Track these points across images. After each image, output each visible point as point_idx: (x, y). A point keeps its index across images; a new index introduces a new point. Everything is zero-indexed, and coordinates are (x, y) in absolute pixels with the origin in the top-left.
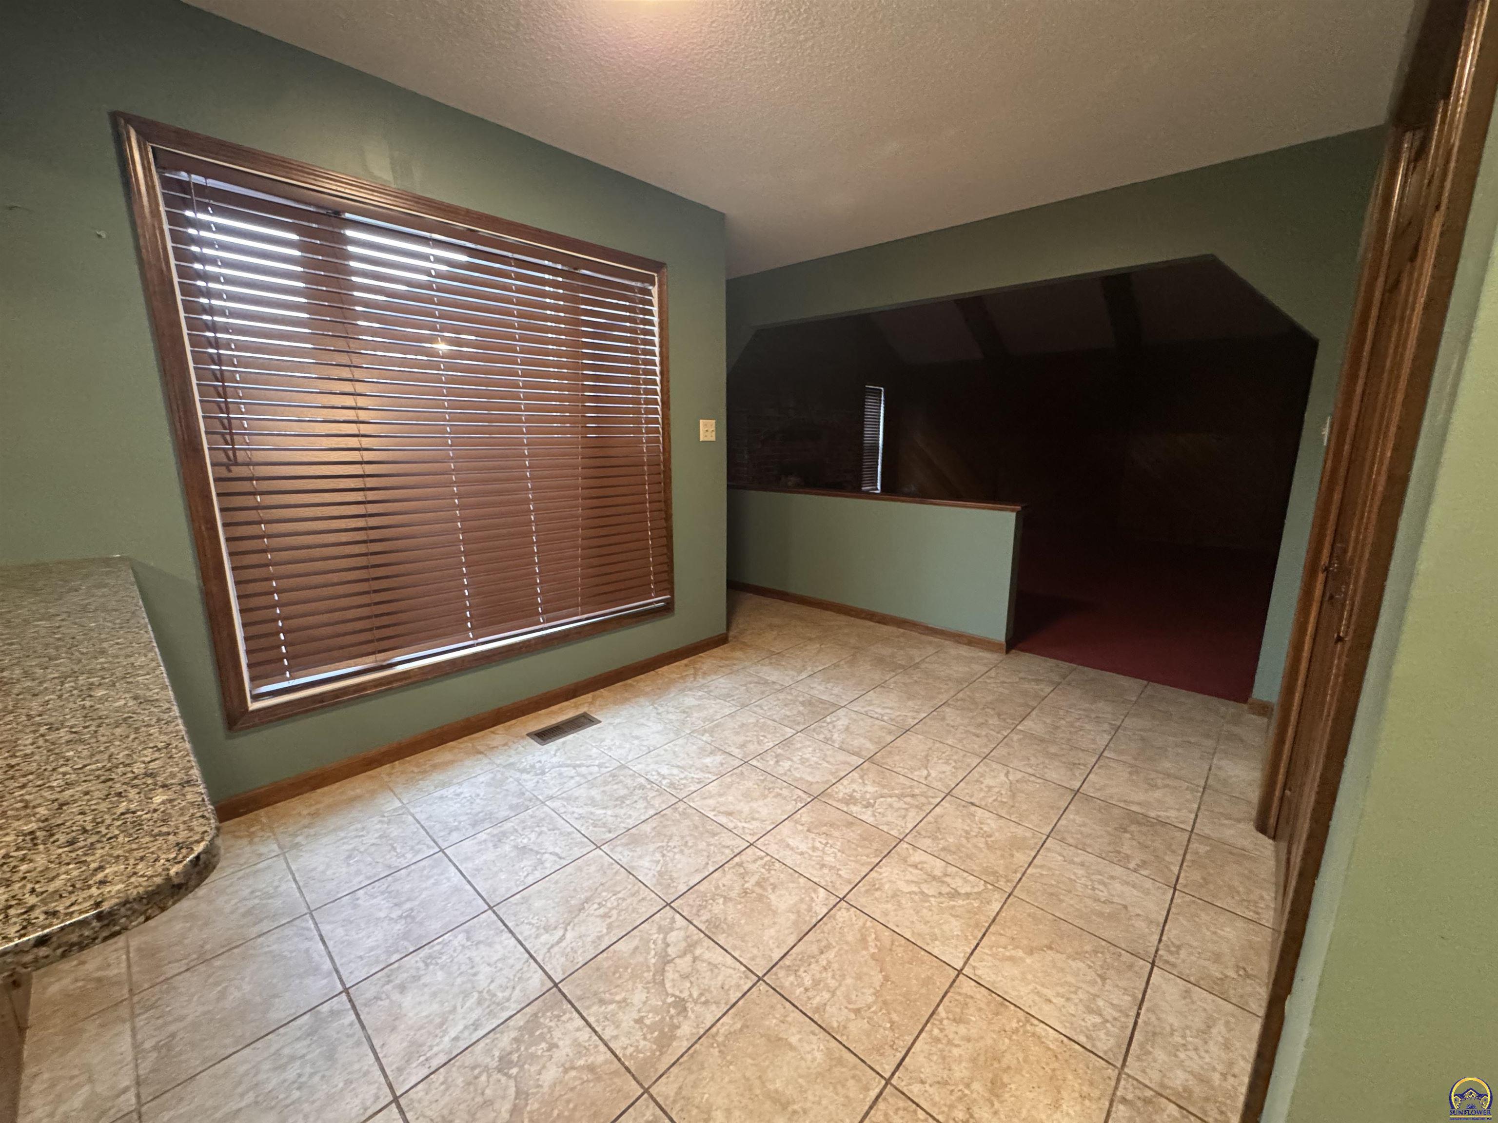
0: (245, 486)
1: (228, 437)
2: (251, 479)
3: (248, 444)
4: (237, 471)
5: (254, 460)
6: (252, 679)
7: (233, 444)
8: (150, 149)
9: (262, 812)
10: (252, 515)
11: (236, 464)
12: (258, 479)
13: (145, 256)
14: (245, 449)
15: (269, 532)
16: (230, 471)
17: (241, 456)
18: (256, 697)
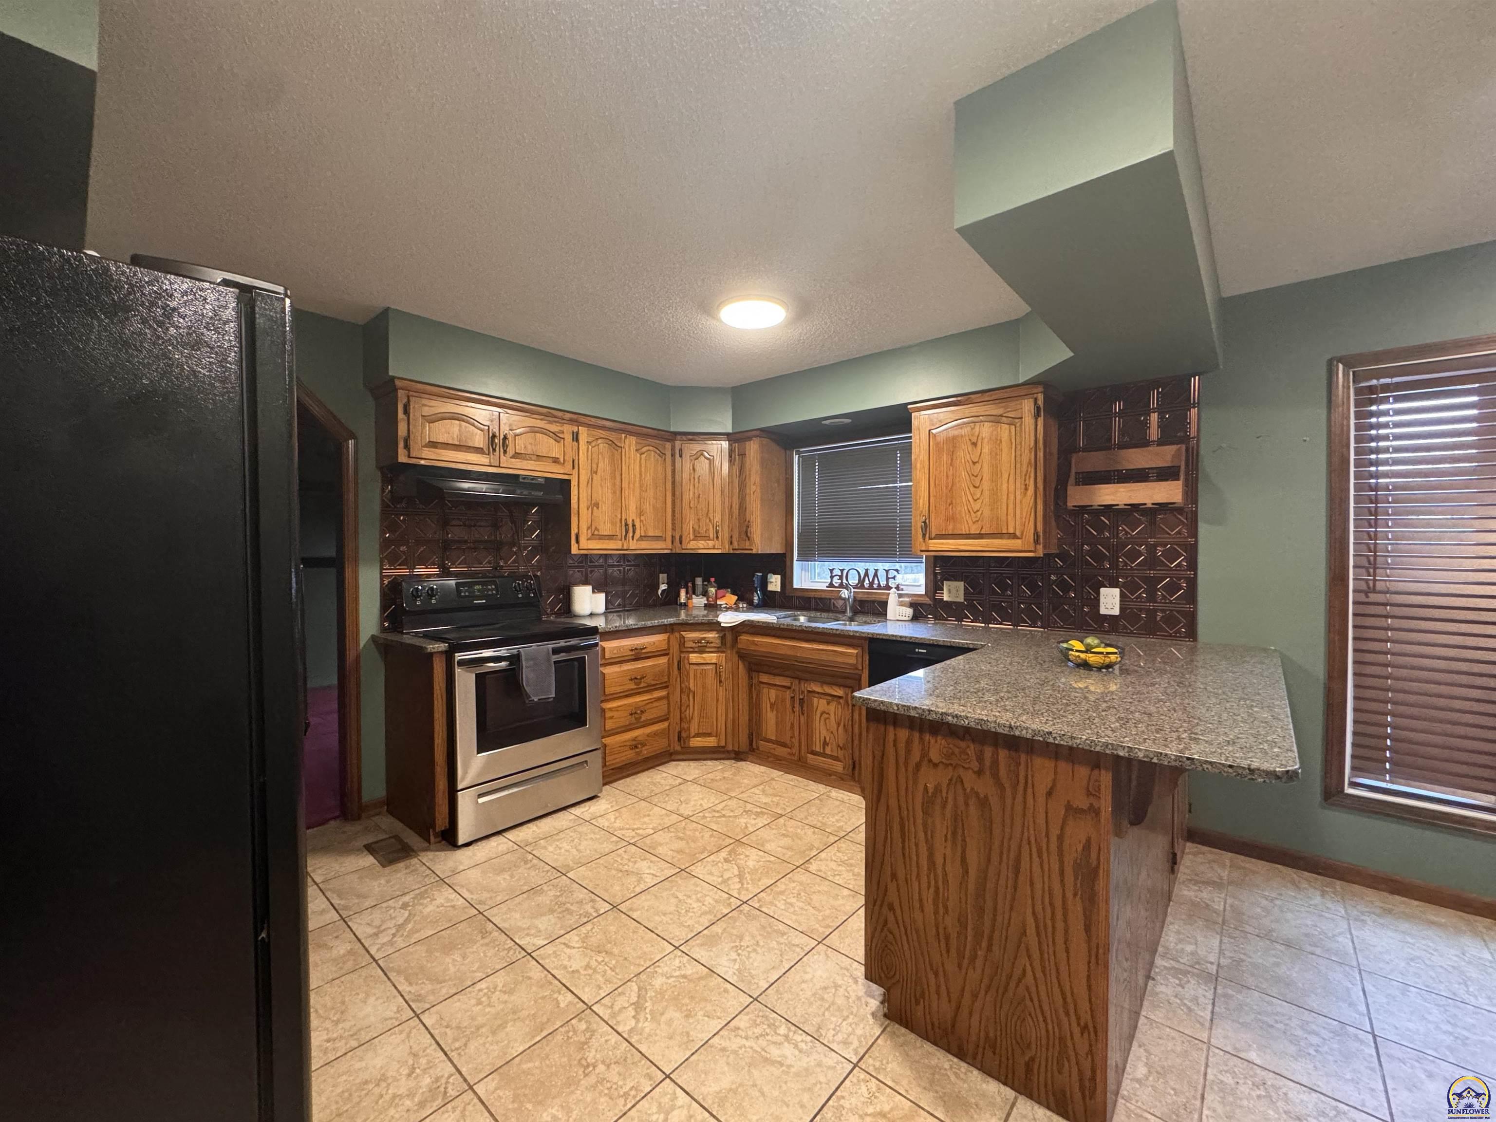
0: (1379, 610)
1: (1371, 570)
2: (1385, 605)
3: (1388, 576)
4: (1373, 597)
5: (1392, 589)
6: (1353, 768)
7: (1375, 576)
8: (1351, 373)
9: (1338, 882)
10: (1380, 634)
11: (1374, 591)
12: (1392, 605)
13: (1333, 429)
14: (1385, 581)
15: (1394, 650)
16: (1367, 597)
17: (1380, 586)
18: (1354, 785)
